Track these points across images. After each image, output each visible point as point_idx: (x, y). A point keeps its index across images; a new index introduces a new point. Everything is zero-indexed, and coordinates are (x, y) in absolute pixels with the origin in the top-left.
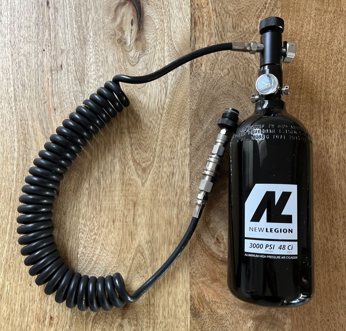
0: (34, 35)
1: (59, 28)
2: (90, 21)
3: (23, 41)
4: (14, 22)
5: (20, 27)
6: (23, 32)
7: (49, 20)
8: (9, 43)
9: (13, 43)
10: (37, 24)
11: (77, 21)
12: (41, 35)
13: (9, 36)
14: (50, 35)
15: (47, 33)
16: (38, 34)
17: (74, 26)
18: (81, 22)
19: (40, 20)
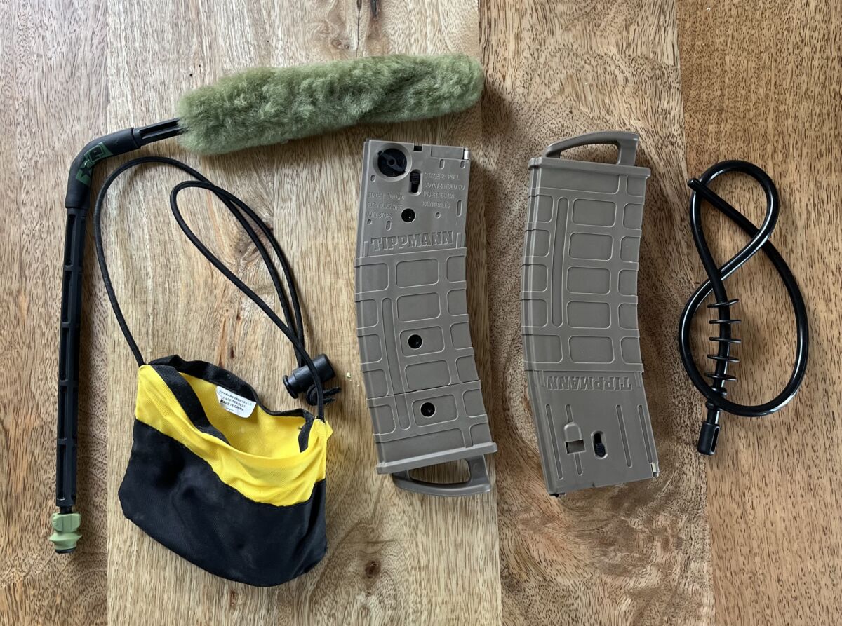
0: (172, 46)
1: (218, 28)
2: (277, 9)
3: (150, 60)
4: (132, 23)
5: (144, 34)
6: (150, 42)
7: (198, 13)
8: (126, 66)
9: (132, 65)
10: (176, 25)
11: (250, 11)
12: (184, 45)
13: (124, 53)
14: (201, 43)
15: (195, 40)
16: (178, 44)
17: (247, 21)
18: (259, 13)
19: (181, 16)
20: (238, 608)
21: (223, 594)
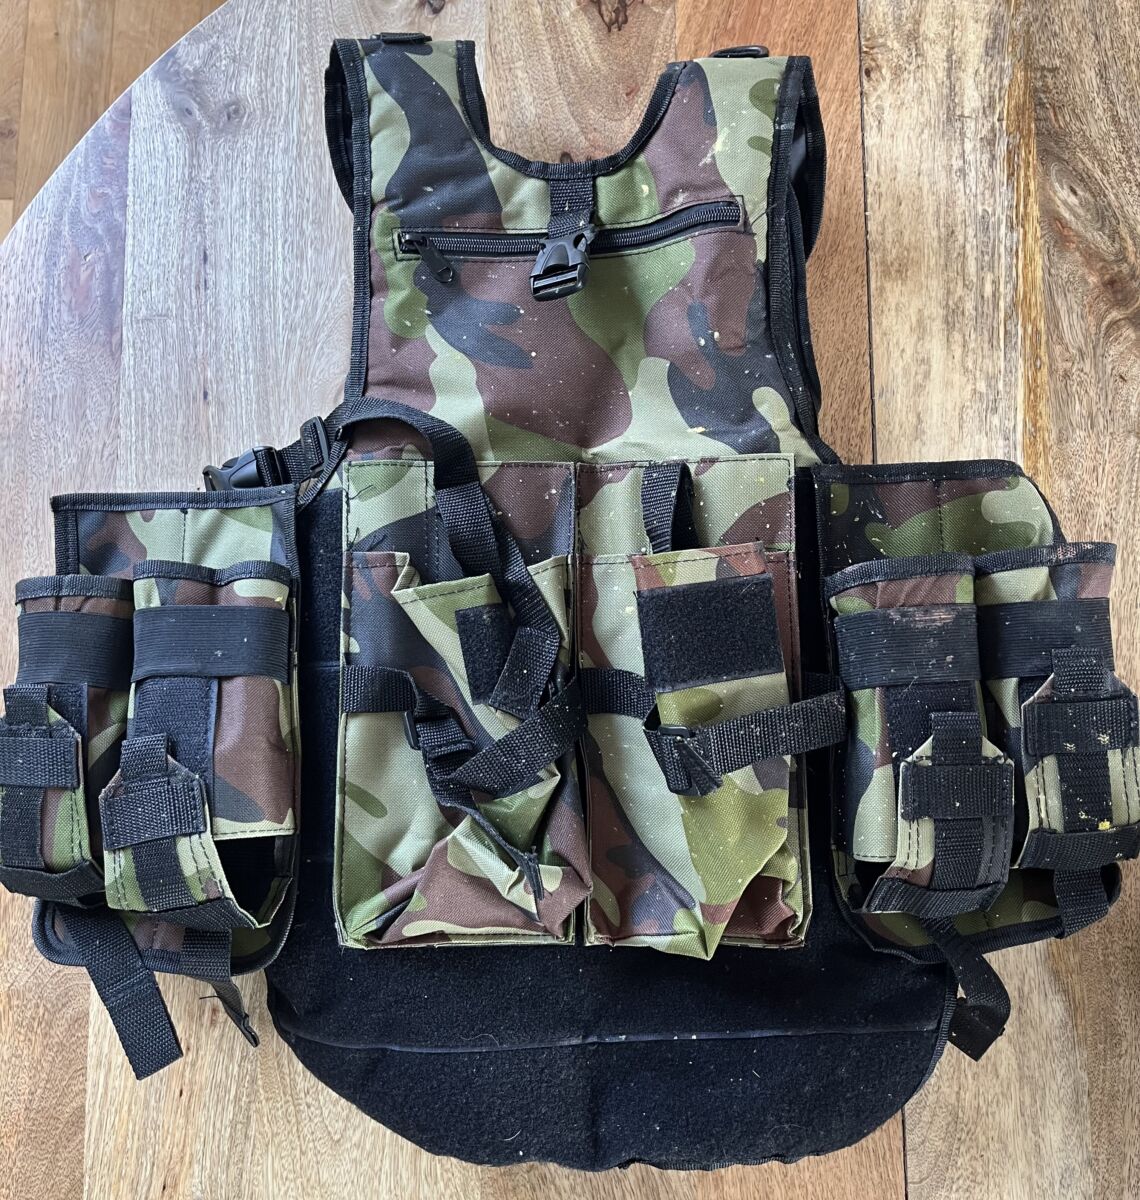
20: (218, 1025)
21: (204, 1011)
